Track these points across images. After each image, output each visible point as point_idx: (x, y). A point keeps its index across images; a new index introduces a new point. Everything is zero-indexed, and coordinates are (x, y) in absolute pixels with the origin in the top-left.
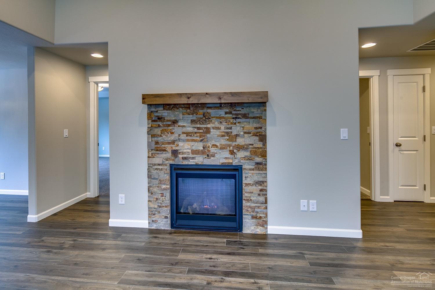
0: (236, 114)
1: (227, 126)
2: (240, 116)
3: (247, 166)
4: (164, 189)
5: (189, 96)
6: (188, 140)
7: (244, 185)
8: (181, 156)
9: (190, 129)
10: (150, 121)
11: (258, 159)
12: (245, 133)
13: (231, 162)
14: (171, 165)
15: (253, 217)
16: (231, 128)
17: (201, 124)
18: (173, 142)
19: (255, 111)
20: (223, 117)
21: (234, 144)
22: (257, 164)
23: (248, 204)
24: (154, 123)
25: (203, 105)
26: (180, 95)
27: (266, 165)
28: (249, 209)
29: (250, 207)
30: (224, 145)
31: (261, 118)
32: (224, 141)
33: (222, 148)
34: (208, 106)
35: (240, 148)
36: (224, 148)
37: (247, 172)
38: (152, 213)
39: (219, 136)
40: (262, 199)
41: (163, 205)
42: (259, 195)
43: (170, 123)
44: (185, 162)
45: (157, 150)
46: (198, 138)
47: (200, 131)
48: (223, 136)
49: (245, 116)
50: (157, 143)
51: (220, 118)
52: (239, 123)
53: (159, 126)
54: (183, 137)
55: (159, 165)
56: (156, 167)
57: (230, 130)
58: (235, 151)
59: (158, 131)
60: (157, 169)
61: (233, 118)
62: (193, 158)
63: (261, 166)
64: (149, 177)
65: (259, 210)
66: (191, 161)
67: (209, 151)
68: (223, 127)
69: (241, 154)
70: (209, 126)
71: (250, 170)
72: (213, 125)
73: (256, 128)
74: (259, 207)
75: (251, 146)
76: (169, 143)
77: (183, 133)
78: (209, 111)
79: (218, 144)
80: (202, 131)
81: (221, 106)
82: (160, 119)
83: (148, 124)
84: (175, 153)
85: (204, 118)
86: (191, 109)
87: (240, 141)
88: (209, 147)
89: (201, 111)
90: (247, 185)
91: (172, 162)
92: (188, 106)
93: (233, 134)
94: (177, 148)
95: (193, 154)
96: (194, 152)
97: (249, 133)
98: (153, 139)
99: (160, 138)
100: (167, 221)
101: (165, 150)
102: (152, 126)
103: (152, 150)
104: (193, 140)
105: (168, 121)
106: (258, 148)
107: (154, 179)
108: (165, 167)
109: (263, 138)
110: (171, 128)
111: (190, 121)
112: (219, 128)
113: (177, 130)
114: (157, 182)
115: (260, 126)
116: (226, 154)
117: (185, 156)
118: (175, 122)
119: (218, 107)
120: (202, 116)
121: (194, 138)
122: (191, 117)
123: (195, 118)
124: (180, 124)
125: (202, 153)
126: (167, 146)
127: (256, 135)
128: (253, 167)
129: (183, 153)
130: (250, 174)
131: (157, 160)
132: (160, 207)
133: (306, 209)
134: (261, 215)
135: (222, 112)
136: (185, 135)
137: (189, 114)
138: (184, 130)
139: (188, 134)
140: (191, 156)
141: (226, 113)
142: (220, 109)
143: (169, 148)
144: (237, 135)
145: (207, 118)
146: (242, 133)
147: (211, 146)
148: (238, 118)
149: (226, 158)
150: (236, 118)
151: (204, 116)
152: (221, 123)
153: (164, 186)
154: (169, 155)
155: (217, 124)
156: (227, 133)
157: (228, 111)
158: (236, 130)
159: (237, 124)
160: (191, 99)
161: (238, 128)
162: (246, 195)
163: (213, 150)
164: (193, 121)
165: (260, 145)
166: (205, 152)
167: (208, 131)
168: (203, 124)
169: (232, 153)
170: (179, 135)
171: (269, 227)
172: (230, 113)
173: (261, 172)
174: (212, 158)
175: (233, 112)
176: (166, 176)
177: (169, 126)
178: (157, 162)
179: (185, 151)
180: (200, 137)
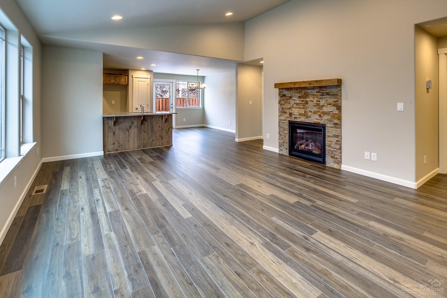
0: (322, 93)
1: (318, 100)
2: (325, 94)
3: (329, 125)
4: (286, 134)
5: (295, 83)
6: (297, 108)
7: (327, 136)
8: (293, 116)
9: (298, 102)
10: (280, 97)
11: (336, 121)
12: (328, 104)
13: (319, 121)
14: (289, 121)
15: (332, 157)
16: (319, 101)
17: (303, 99)
18: (290, 108)
19: (334, 91)
20: (315, 95)
21: (321, 111)
22: (335, 124)
23: (329, 148)
24: (281, 98)
25: (305, 88)
26: (291, 83)
27: (341, 125)
28: (330, 152)
29: (330, 150)
30: (315, 111)
31: (337, 96)
32: (315, 109)
33: (315, 113)
34: (307, 88)
35: (325, 113)
36: (316, 113)
37: (328, 128)
38: (280, 145)
39: (313, 106)
40: (338, 147)
41: (285, 142)
42: (336, 144)
43: (288, 98)
44: (296, 120)
45: (283, 112)
46: (302, 107)
47: (303, 103)
48: (315, 106)
49: (328, 94)
50: (283, 109)
51: (314, 95)
52: (324, 98)
53: (284, 100)
54: (295, 106)
55: (283, 120)
56: (282, 121)
57: (319, 103)
58: (322, 115)
59: (283, 102)
60: (282, 122)
61: (321, 95)
62: (299, 118)
63: (338, 126)
64: (279, 126)
65: (336, 153)
66: (298, 119)
67: (307, 114)
68: (315, 101)
69: (326, 117)
70: (307, 100)
71: (331, 127)
72: (310, 100)
73: (334, 101)
74: (336, 151)
75: (331, 113)
76: (288, 109)
77: (295, 104)
78: (308, 91)
79: (312, 111)
80: (304, 103)
81: (314, 88)
82: (284, 96)
83: (279, 98)
84: (291, 114)
85: (305, 95)
86: (299, 90)
87: (325, 109)
88: (307, 112)
89: (303, 92)
90: (329, 136)
91: (289, 119)
92: (297, 89)
93: (321, 105)
94: (292, 112)
95: (299, 115)
96: (300, 114)
97: (330, 104)
98: (281, 106)
99: (284, 106)
100: (287, 151)
101: (286, 113)
102: (280, 100)
103: (281, 112)
104: (299, 108)
105: (288, 97)
106: (336, 114)
107: (281, 127)
108: (286, 122)
109: (339, 108)
110: (289, 101)
111: (298, 97)
112: (313, 101)
113: (292, 102)
114: (282, 129)
115: (337, 100)
116: (317, 116)
117: (296, 116)
118: (291, 97)
119: (312, 89)
120: (304, 94)
121: (300, 107)
122: (298, 95)
123: (300, 95)
124: (293, 98)
125: (304, 115)
126: (287, 110)
127: (334, 106)
128: (333, 126)
129: (294, 115)
130: (330, 130)
131: (283, 118)
132: (283, 142)
133: (368, 158)
134: (337, 157)
135: (314, 92)
136: (296, 105)
137: (298, 93)
138: (295, 102)
139: (297, 104)
140: (298, 116)
141: (317, 92)
142: (314, 90)
143: (288, 111)
144: (323, 106)
145: (306, 96)
146: (326, 104)
147: (308, 111)
148: (324, 95)
149: (317, 119)
150: (322, 95)
151: (305, 94)
152: (314, 98)
153: (285, 132)
154: (288, 115)
155: (312, 99)
156: (317, 104)
157: (318, 91)
158: (322, 102)
159: (323, 99)
160: (296, 85)
161: (324, 101)
162: (328, 142)
163: (309, 114)
164: (299, 97)
165: (337, 112)
166: (305, 115)
167: (307, 102)
168: (305, 98)
169: (320, 116)
170: (293, 105)
171: (342, 165)
172: (319, 92)
173: (338, 129)
174: (309, 118)
175: (321, 92)
176: (287, 127)
177: (288, 99)
178: (282, 119)
179: (295, 113)
180: (303, 106)
